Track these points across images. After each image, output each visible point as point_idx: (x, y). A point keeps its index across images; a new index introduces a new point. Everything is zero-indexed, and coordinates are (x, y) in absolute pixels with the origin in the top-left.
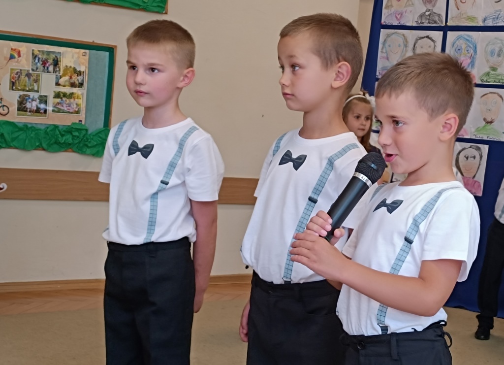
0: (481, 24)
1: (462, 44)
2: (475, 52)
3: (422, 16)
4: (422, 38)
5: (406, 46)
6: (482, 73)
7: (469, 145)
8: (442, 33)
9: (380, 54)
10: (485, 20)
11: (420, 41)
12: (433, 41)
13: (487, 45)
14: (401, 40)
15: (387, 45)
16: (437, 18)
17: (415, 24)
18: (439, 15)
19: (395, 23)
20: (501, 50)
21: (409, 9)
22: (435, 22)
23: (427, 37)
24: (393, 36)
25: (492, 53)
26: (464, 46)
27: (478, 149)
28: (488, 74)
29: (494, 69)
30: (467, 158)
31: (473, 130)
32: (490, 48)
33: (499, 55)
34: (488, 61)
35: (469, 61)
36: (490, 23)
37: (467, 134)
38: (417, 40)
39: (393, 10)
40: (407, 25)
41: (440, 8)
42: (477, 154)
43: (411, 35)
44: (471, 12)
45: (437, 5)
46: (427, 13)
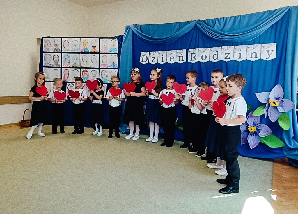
0: (71, 52)
1: (66, 57)
2: (70, 59)
3: (55, 49)
4: (55, 55)
5: (51, 57)
6: (72, 64)
7: (71, 83)
8: (60, 54)
9: (44, 60)
10: (72, 51)
11: (55, 56)
12: (59, 56)
13: (73, 57)
14: (49, 56)
15: (45, 57)
16: (59, 50)
17: (53, 52)
18: (59, 49)
19: (48, 51)
20: (77, 59)
21: (51, 47)
22: (59, 51)
23: (57, 55)
24: (47, 55)
25: (75, 59)
26: (67, 57)
27: (73, 84)
28: (74, 65)
29: (75, 63)
30: (70, 87)
31: (71, 79)
32: (74, 58)
33: (76, 60)
34: (74, 61)
35: (69, 61)
36: (73, 51)
37: (70, 81)
38: (54, 56)
39: (46, 48)
40: (51, 52)
41: (59, 47)
42: (73, 86)
43: (52, 54)
44: (68, 49)
45: (59, 46)
46: (56, 49)
